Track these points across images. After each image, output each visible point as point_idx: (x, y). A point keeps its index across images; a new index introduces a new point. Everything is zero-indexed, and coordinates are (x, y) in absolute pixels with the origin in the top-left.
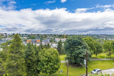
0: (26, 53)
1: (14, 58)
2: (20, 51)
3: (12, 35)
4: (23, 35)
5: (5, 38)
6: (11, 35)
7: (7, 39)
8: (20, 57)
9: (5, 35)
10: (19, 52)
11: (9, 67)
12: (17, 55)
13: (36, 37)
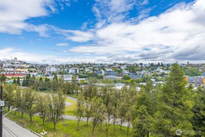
0: (195, 112)
1: (170, 115)
2: (184, 103)
3: (150, 67)
4: (168, 65)
5: (139, 71)
6: (148, 65)
7: (142, 72)
8: (184, 116)
9: (140, 66)
10: (181, 104)
11: (160, 129)
12: (177, 111)
13: (200, 70)
